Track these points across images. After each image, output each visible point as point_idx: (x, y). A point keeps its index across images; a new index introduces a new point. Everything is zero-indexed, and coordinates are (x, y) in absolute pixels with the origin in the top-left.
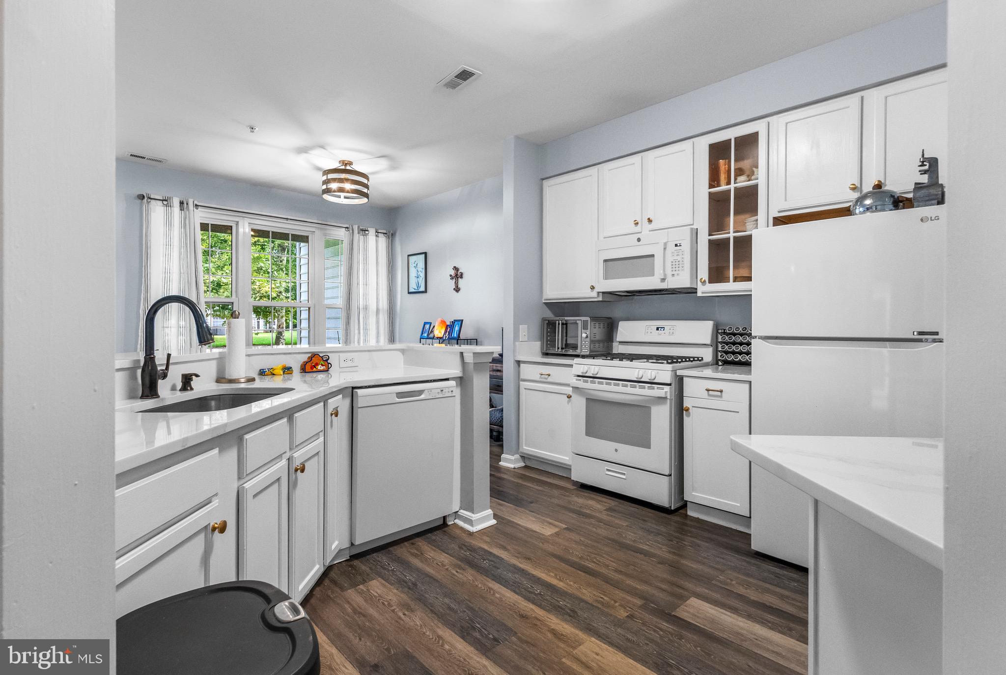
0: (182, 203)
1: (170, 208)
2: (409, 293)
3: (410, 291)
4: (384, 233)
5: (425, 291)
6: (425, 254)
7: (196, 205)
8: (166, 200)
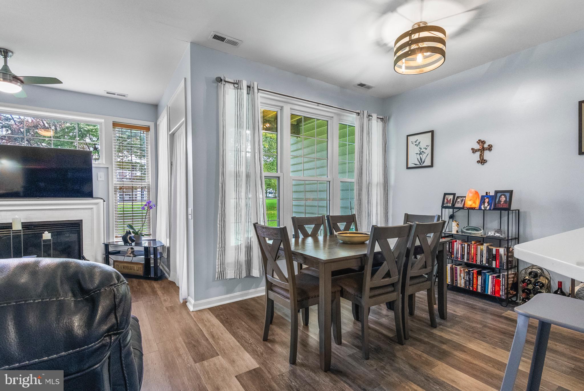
0: (249, 87)
1: (240, 90)
2: (408, 168)
3: (409, 166)
4: (381, 119)
5: (432, 166)
6: (432, 132)
7: (259, 89)
8: (237, 84)
